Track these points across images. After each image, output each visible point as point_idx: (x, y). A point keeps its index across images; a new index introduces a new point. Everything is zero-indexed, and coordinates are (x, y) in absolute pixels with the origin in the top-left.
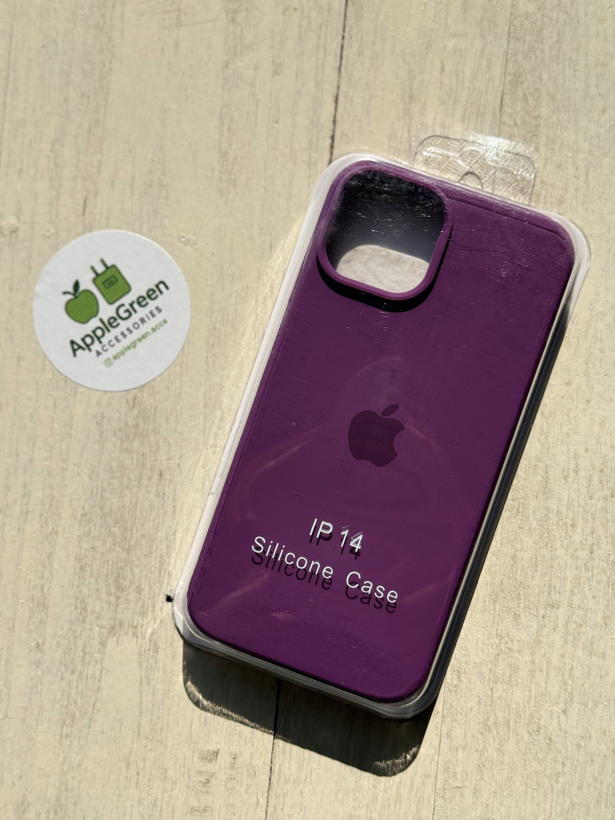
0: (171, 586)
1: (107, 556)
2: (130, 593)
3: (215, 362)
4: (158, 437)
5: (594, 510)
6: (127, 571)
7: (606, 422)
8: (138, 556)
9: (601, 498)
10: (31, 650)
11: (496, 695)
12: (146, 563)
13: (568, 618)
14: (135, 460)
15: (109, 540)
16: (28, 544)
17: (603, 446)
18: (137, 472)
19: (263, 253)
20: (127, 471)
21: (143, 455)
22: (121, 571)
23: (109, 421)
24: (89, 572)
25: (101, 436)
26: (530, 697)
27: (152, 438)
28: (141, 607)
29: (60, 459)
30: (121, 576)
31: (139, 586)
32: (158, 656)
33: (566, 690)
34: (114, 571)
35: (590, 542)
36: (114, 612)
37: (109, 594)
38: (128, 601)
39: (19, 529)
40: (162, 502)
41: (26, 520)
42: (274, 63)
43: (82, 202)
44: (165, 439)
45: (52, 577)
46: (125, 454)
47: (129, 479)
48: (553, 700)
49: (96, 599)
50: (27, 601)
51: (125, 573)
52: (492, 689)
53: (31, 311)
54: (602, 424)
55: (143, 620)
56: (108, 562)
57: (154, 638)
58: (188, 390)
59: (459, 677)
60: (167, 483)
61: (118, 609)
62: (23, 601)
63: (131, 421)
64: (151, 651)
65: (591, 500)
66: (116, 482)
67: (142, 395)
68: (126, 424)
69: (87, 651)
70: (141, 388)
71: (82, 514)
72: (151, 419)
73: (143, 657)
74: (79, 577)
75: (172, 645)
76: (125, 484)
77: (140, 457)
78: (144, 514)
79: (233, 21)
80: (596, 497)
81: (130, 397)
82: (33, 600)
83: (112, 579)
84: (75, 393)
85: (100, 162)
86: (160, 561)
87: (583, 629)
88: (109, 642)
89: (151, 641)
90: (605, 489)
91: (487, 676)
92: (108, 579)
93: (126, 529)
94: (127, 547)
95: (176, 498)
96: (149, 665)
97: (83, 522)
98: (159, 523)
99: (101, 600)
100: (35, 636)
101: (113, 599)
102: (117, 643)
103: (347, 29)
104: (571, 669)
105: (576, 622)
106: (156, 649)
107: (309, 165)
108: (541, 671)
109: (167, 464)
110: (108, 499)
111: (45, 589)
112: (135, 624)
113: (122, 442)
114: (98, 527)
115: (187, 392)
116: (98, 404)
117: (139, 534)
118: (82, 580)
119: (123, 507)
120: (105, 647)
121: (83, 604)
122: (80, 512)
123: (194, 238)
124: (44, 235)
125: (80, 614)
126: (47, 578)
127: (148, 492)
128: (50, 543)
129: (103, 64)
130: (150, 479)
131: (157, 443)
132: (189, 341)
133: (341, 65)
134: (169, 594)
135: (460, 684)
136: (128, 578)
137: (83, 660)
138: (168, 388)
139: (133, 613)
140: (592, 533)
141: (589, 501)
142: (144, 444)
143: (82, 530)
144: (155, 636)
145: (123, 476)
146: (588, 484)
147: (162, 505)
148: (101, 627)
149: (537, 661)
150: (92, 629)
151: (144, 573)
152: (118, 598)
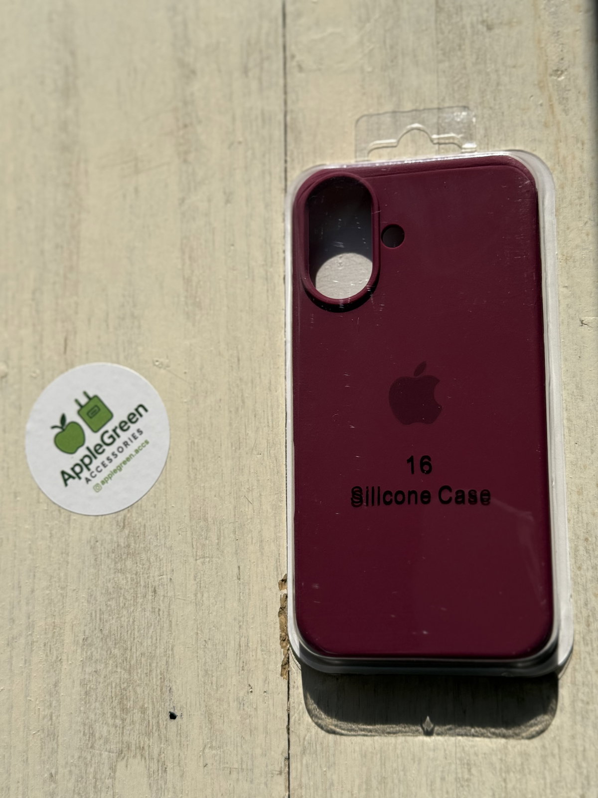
0: (173, 702)
1: (109, 678)
2: (135, 713)
3: (196, 475)
4: (149, 554)
5: (584, 581)
6: (130, 692)
7: (584, 491)
8: (139, 675)
9: (590, 568)
10: (45, 781)
11: (510, 786)
12: (148, 682)
13: (574, 697)
14: (129, 579)
15: (111, 662)
16: (35, 675)
17: (584, 515)
18: (132, 590)
19: (232, 366)
20: (122, 591)
21: (137, 572)
22: (125, 692)
23: (102, 545)
24: (94, 696)
25: (96, 560)
26: (545, 784)
27: (144, 556)
28: (146, 727)
29: (59, 586)
30: (125, 698)
31: (143, 705)
32: (167, 775)
33: (581, 774)
34: (118, 693)
35: (585, 613)
36: (121, 734)
37: (115, 716)
38: (133, 722)
39: (26, 660)
40: (158, 617)
41: (32, 651)
42: (225, 193)
43: (62, 342)
44: (157, 555)
45: (60, 705)
46: (120, 575)
47: (125, 598)
48: (569, 786)
49: (103, 723)
50: (39, 731)
51: (128, 694)
52: (505, 780)
53: (24, 449)
54: (580, 493)
55: (149, 740)
56: (112, 685)
57: (161, 758)
58: (173, 505)
59: (469, 770)
60: (162, 598)
61: (124, 731)
62: (34, 732)
63: (122, 542)
64: (160, 772)
65: (580, 570)
66: (113, 603)
67: (131, 515)
68: (118, 546)
69: (98, 777)
70: (130, 508)
71: (83, 640)
72: (141, 537)
73: (152, 778)
74: (85, 703)
75: (179, 763)
76: (122, 605)
77: (134, 576)
78: (142, 632)
79: (185, 161)
80: (585, 567)
81: (120, 518)
82: (43, 730)
83: (116, 701)
84: (69, 521)
85: (77, 304)
86: (161, 678)
87: (591, 707)
88: (118, 767)
89: (158, 761)
90: (592, 558)
91: (498, 767)
92: (112, 702)
93: (126, 649)
94: (128, 666)
95: (171, 613)
96: (159, 787)
97: (85, 647)
98: (156, 639)
99: (108, 725)
100: (48, 766)
101: (118, 722)
102: (127, 766)
103: (289, 153)
104: (584, 750)
105: (582, 701)
106: (164, 769)
107: (267, 279)
108: (553, 755)
109: (160, 579)
110: (106, 621)
111: (54, 718)
112: (141, 747)
113: (116, 563)
114: (99, 650)
115: (173, 507)
116: (90, 529)
117: (138, 653)
118: (87, 706)
119: (121, 627)
120: (115, 772)
121: (91, 729)
122: (81, 637)
123: (167, 361)
124: (32, 377)
125: (89, 740)
126: (55, 706)
127: (144, 610)
128: (55, 671)
129: (73, 216)
130: (145, 596)
131: (148, 560)
132: (170, 457)
133: (286, 186)
134: (172, 711)
135: (472, 777)
136: (132, 699)
137: (95, 787)
138: (155, 506)
139: (139, 733)
140: (586, 605)
141: (578, 572)
142: (137, 563)
143: (84, 654)
144: (163, 755)
145: (119, 597)
146: (575, 554)
147: (159, 621)
148: (109, 752)
149: (547, 746)
150: (101, 755)
151: (146, 693)
152: (123, 720)
